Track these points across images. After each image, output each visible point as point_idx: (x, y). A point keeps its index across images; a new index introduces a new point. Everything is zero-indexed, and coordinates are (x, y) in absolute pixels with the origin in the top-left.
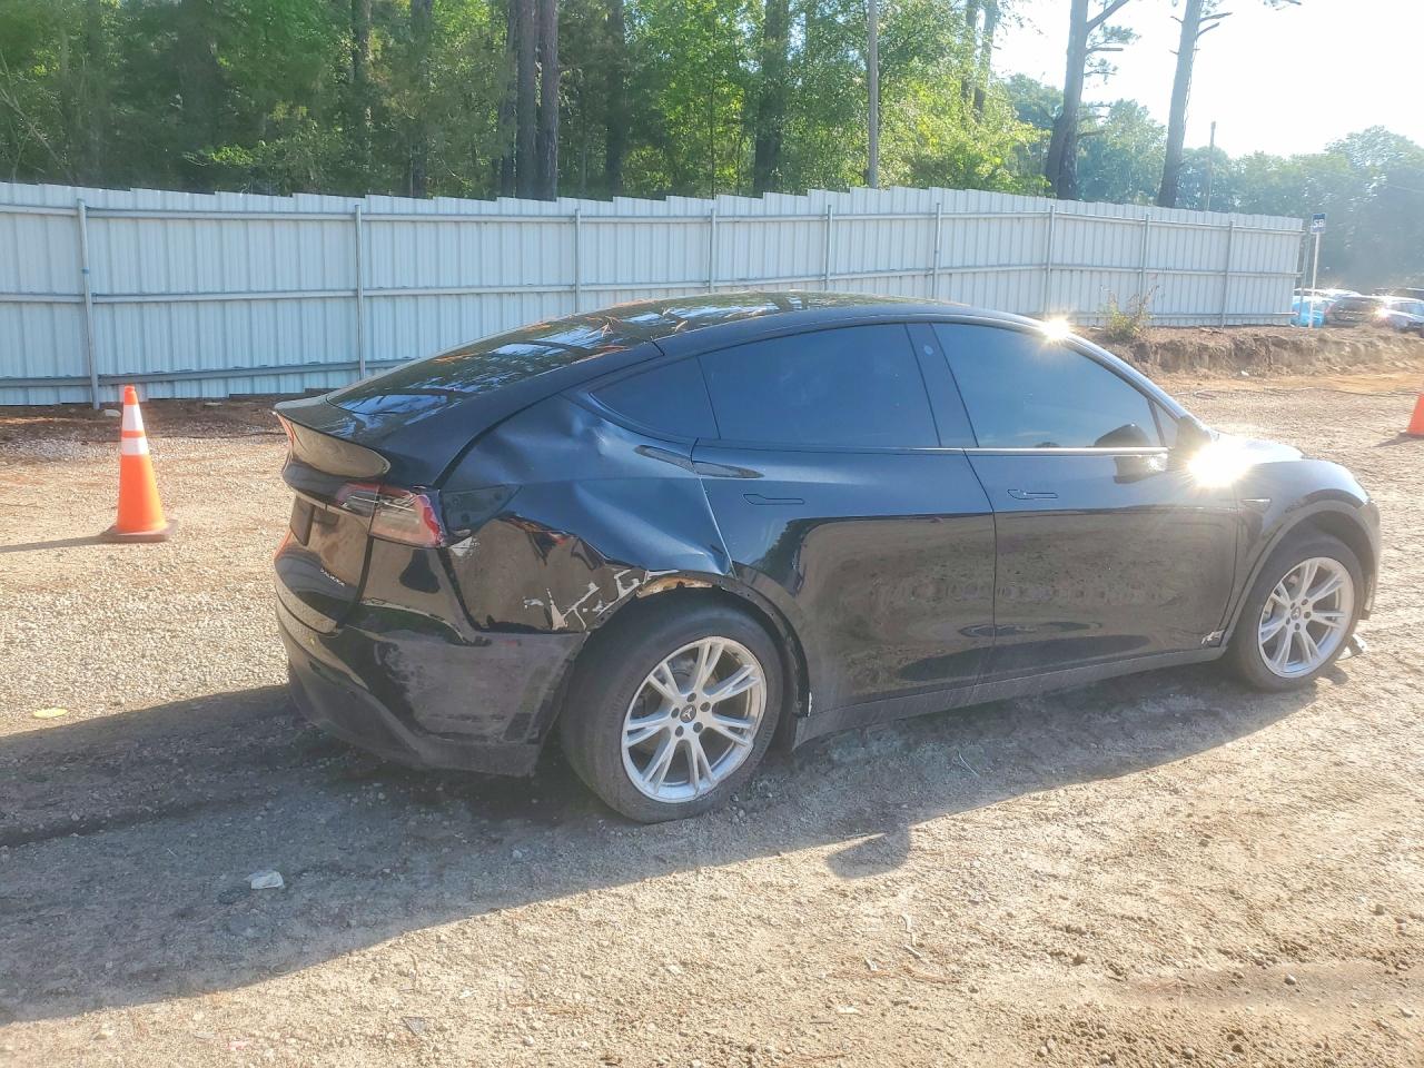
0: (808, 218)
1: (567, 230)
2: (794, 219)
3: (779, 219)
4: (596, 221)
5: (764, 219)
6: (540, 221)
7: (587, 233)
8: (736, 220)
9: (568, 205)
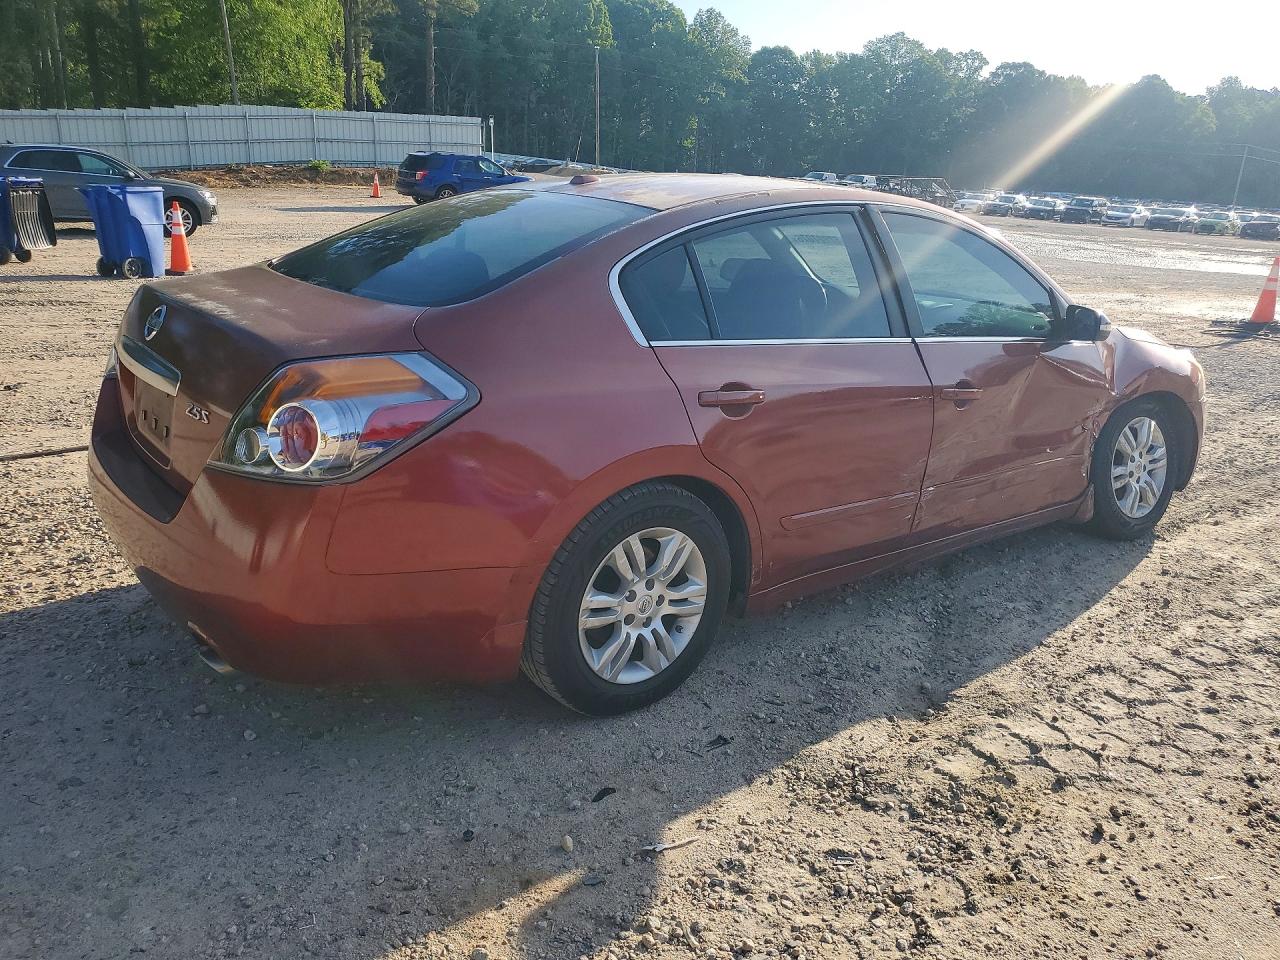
0: (176, 118)
1: (54, 122)
2: (169, 118)
3: (160, 118)
4: (68, 118)
5: (152, 118)
6: (41, 118)
7: (64, 124)
8: (137, 118)
9: (52, 111)
